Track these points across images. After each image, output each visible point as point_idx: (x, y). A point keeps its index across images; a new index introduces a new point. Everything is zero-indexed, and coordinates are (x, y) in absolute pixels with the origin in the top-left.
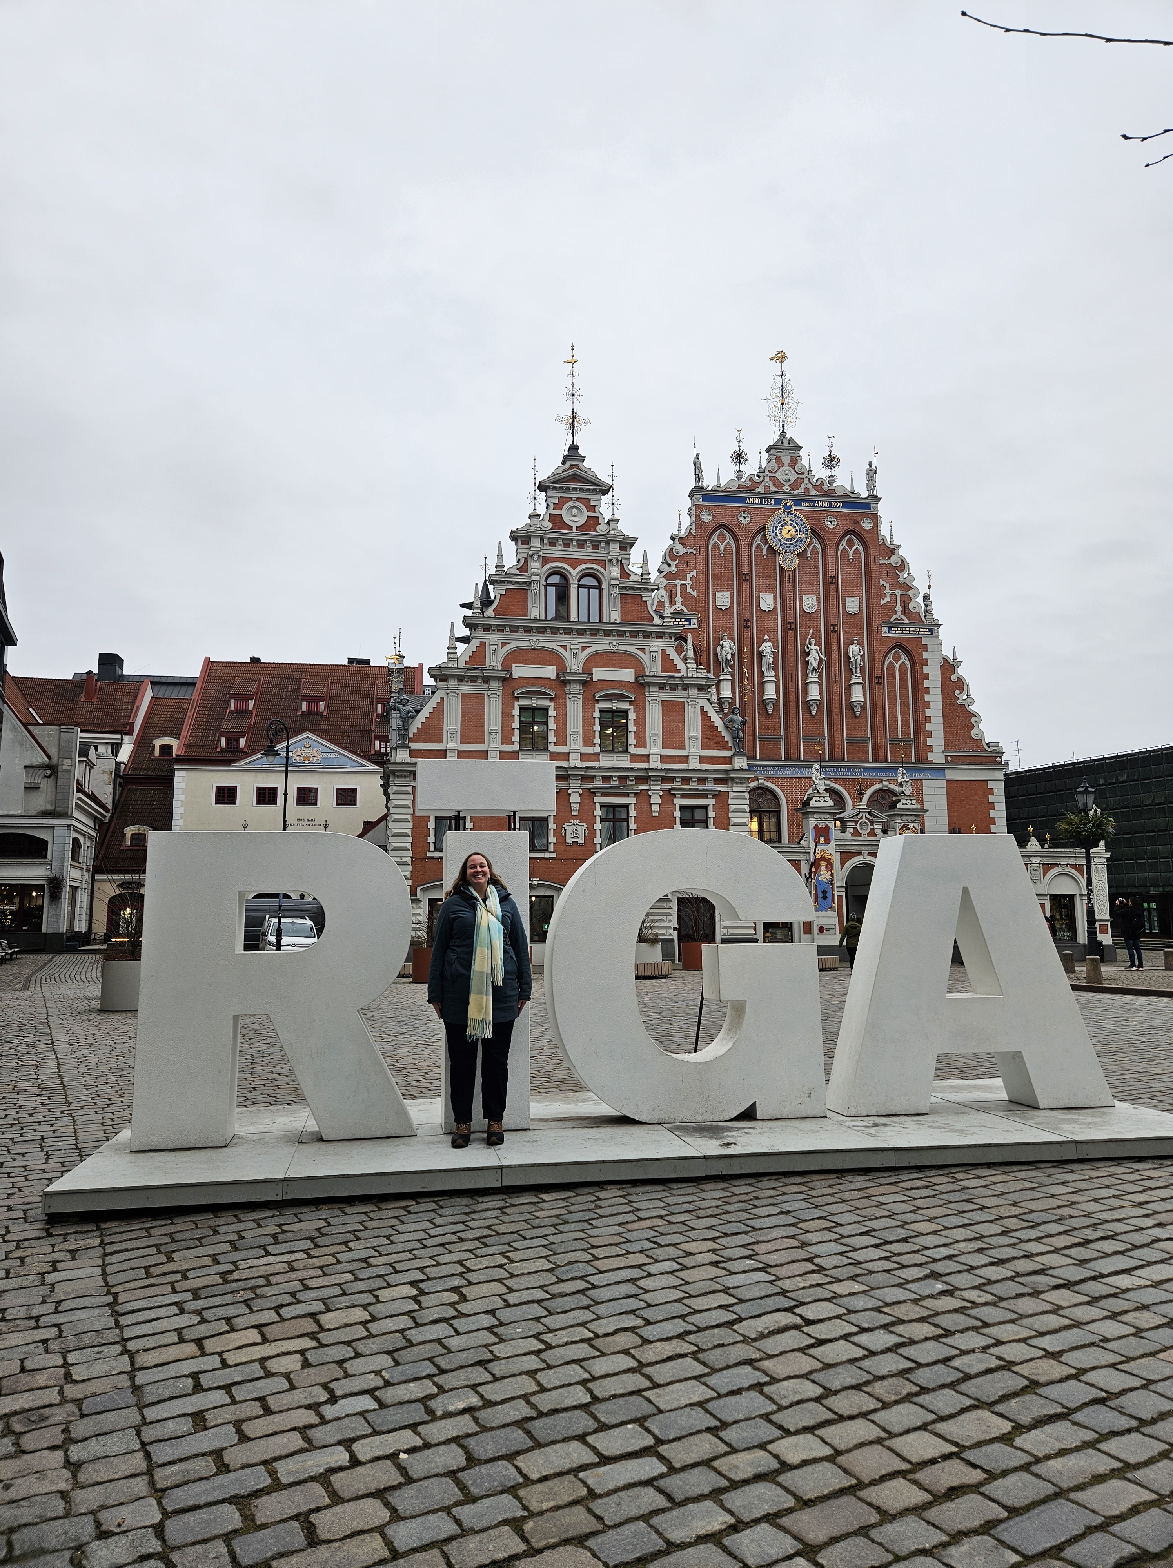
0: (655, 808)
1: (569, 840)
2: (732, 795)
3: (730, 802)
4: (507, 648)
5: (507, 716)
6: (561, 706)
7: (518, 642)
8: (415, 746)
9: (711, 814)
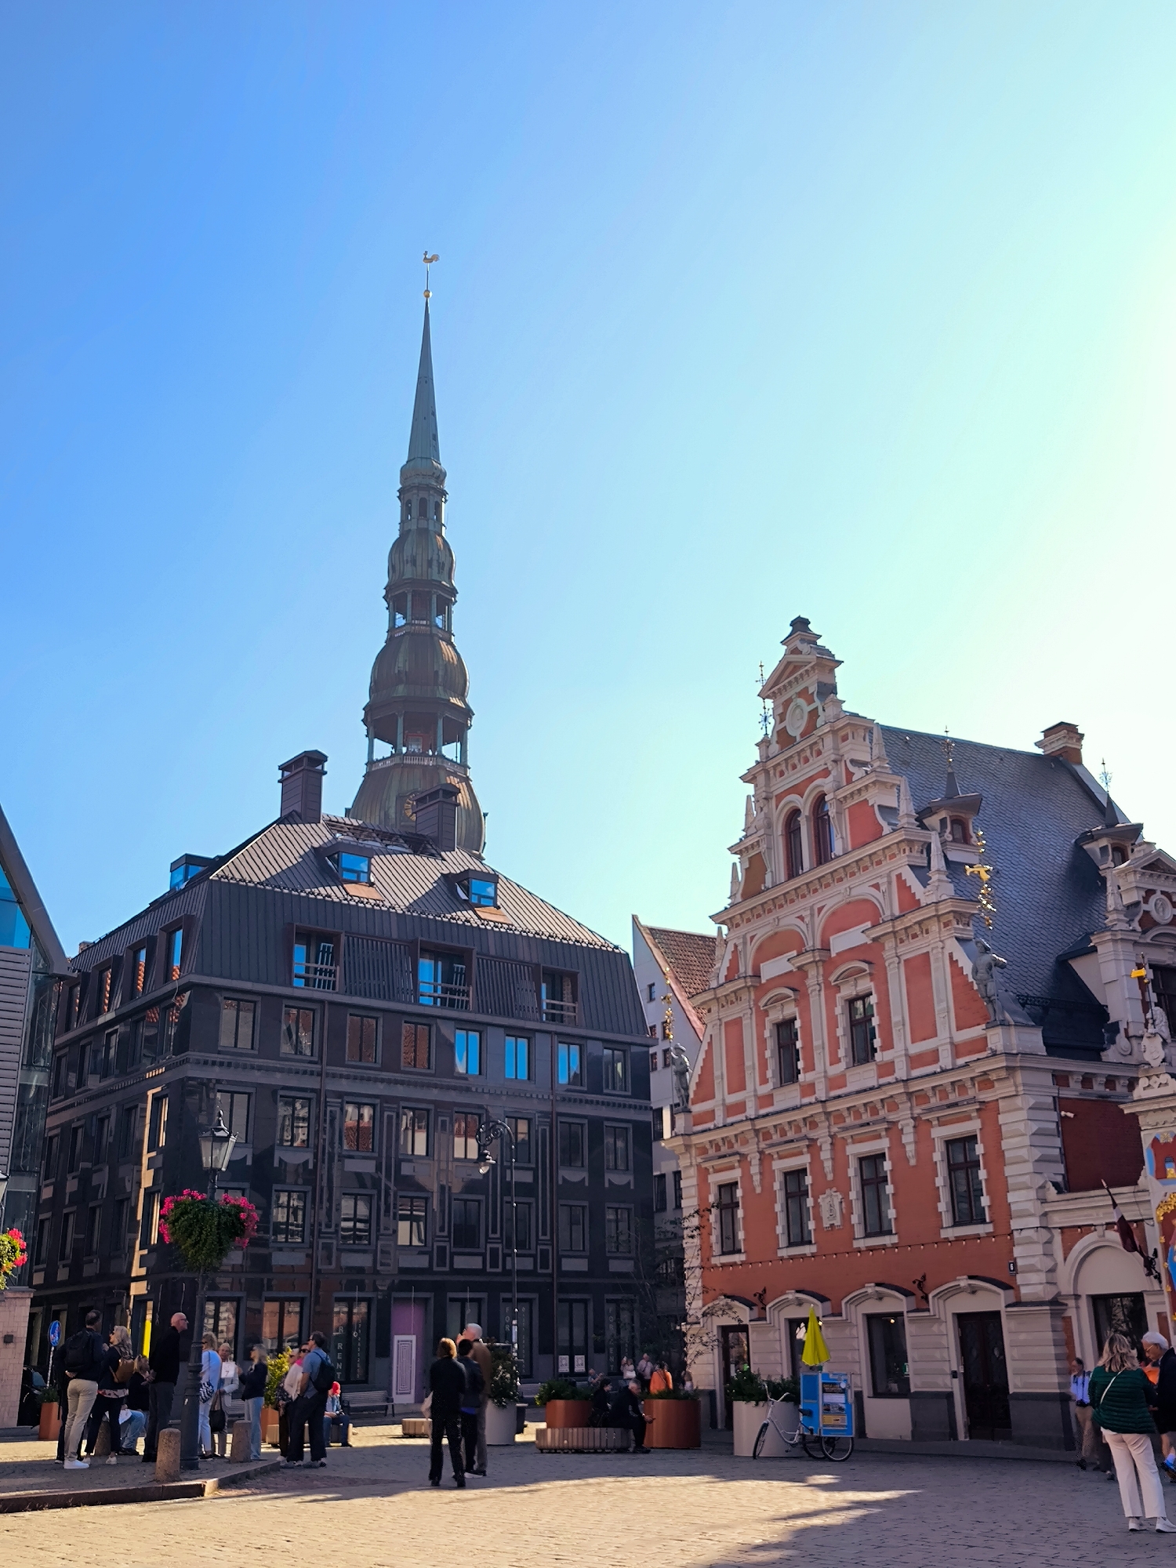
0: (910, 1149)
1: (826, 1224)
2: (1001, 1103)
3: (1002, 1119)
4: (756, 943)
5: (762, 1042)
6: (805, 1011)
7: (762, 929)
8: (697, 1109)
9: (979, 1149)
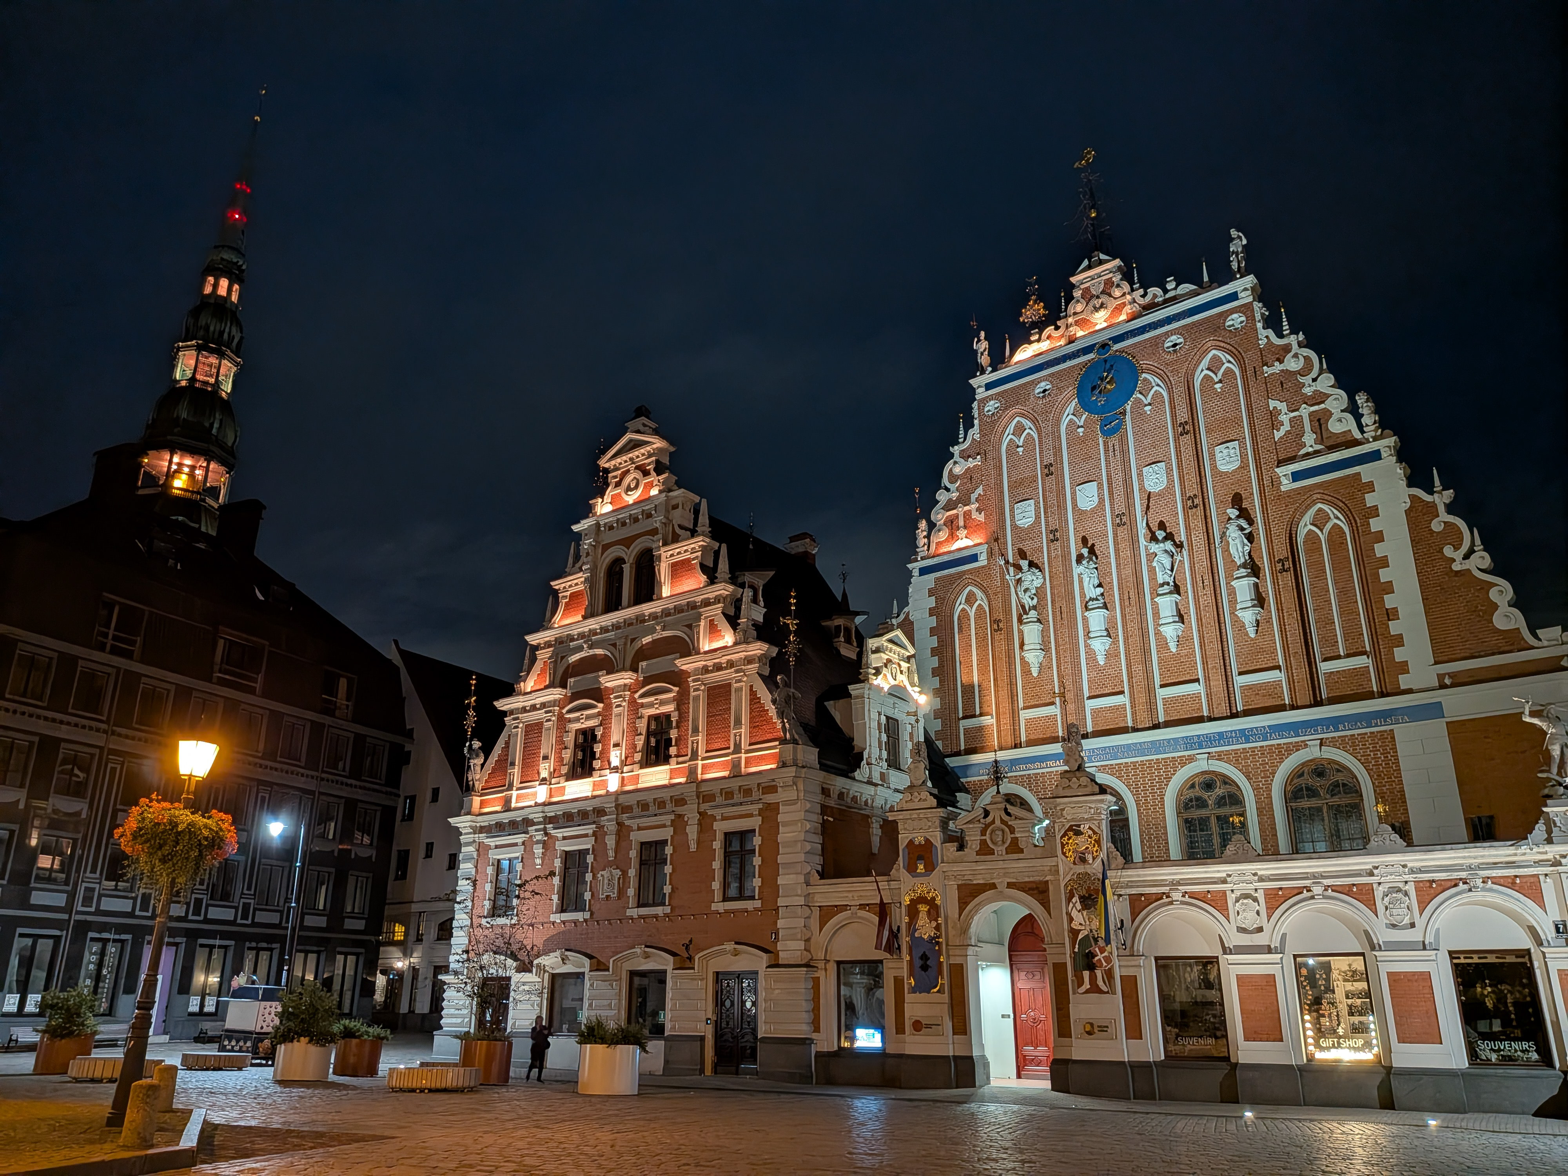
0: (692, 838)
1: (602, 895)
2: (782, 805)
4: (564, 662)
5: (561, 744)
6: (607, 721)
7: (573, 651)
9: (757, 841)
